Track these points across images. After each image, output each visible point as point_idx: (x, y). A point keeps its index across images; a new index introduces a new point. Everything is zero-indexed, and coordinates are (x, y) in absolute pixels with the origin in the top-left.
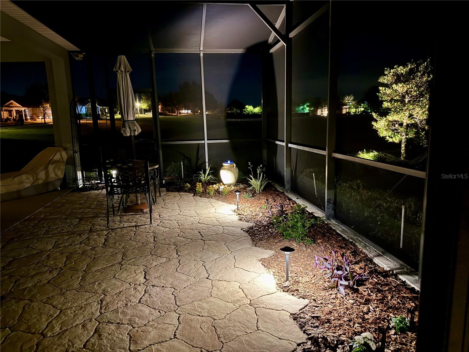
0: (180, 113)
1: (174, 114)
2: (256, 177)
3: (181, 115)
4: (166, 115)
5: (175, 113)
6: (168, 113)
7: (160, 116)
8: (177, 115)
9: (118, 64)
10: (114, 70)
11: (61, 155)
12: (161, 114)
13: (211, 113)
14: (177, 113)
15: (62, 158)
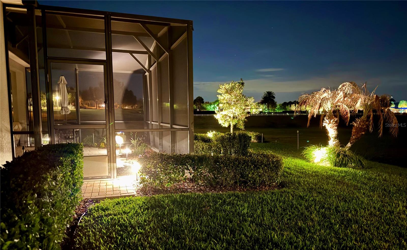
0: (99, 107)
1: (93, 108)
2: (134, 140)
3: (101, 108)
4: (85, 108)
5: (95, 107)
6: (87, 106)
7: (80, 110)
8: (96, 109)
9: (60, 80)
10: (58, 83)
11: (19, 127)
12: (81, 107)
13: (131, 108)
14: (96, 107)
15: (19, 128)
